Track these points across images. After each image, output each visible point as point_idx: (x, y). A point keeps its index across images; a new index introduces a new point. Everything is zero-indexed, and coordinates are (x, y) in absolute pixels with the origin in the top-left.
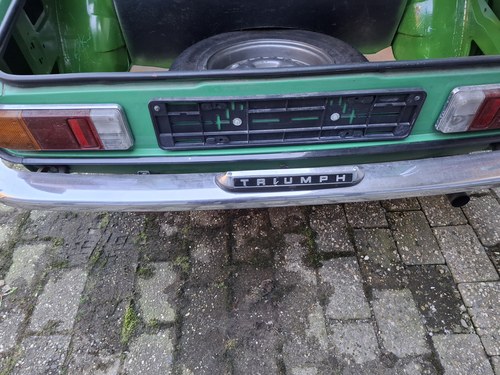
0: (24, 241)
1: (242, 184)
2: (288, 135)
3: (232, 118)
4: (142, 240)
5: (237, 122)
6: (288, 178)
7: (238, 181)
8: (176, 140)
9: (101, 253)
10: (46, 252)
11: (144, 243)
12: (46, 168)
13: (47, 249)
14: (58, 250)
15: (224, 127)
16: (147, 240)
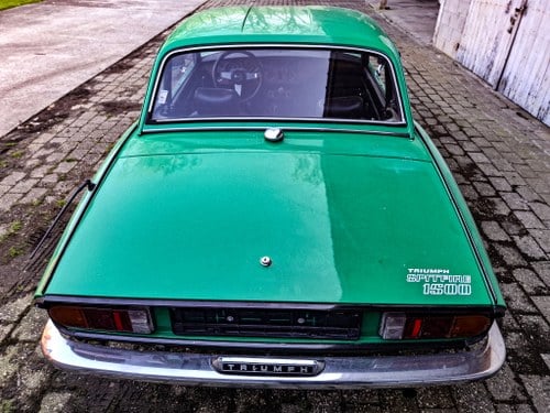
0: (53, 388)
1: (228, 368)
2: (267, 330)
3: (226, 316)
4: (153, 397)
5: (230, 319)
6: (264, 366)
7: (226, 366)
8: (185, 328)
9: (117, 406)
10: (70, 401)
11: (154, 401)
12: (87, 340)
13: (71, 397)
14: (81, 400)
15: (221, 321)
16: (158, 398)
